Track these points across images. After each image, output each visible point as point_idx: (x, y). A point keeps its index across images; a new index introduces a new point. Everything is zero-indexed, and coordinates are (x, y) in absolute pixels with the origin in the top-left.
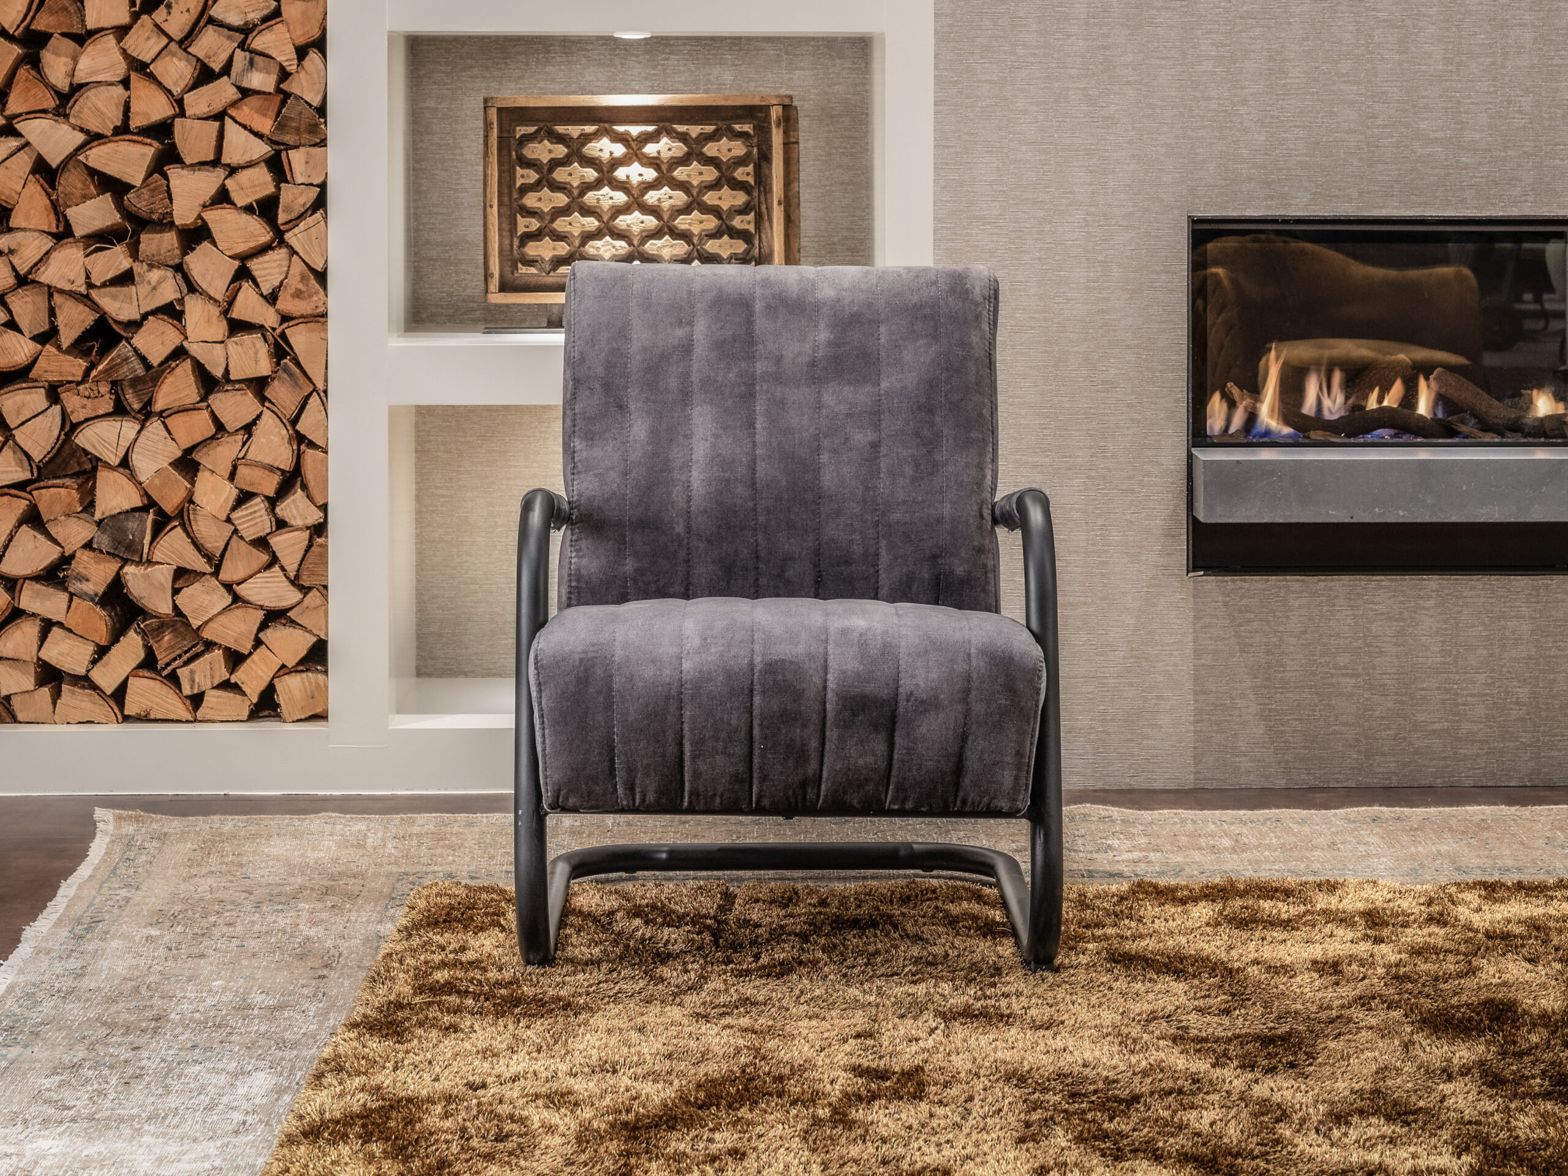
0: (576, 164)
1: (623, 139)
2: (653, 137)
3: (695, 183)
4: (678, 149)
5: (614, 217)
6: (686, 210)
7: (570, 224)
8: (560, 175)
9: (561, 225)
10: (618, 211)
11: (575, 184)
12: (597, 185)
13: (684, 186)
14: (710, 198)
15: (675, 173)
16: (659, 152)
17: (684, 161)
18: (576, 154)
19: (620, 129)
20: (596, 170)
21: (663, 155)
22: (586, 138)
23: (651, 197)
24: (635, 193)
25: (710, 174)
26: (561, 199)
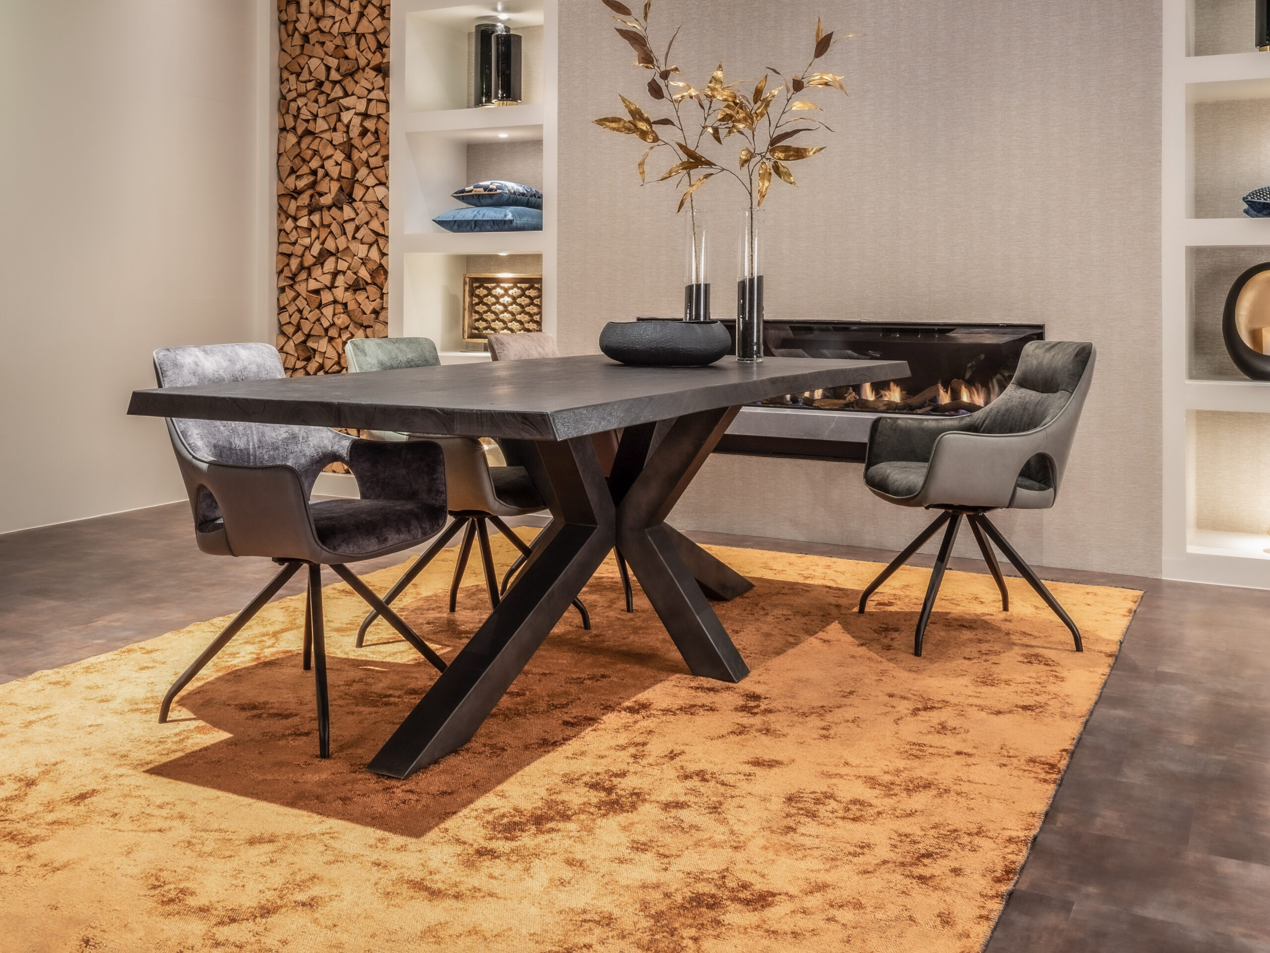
2: (512, 288)
8: (485, 300)
12: (494, 304)
22: (494, 288)
26: (485, 308)
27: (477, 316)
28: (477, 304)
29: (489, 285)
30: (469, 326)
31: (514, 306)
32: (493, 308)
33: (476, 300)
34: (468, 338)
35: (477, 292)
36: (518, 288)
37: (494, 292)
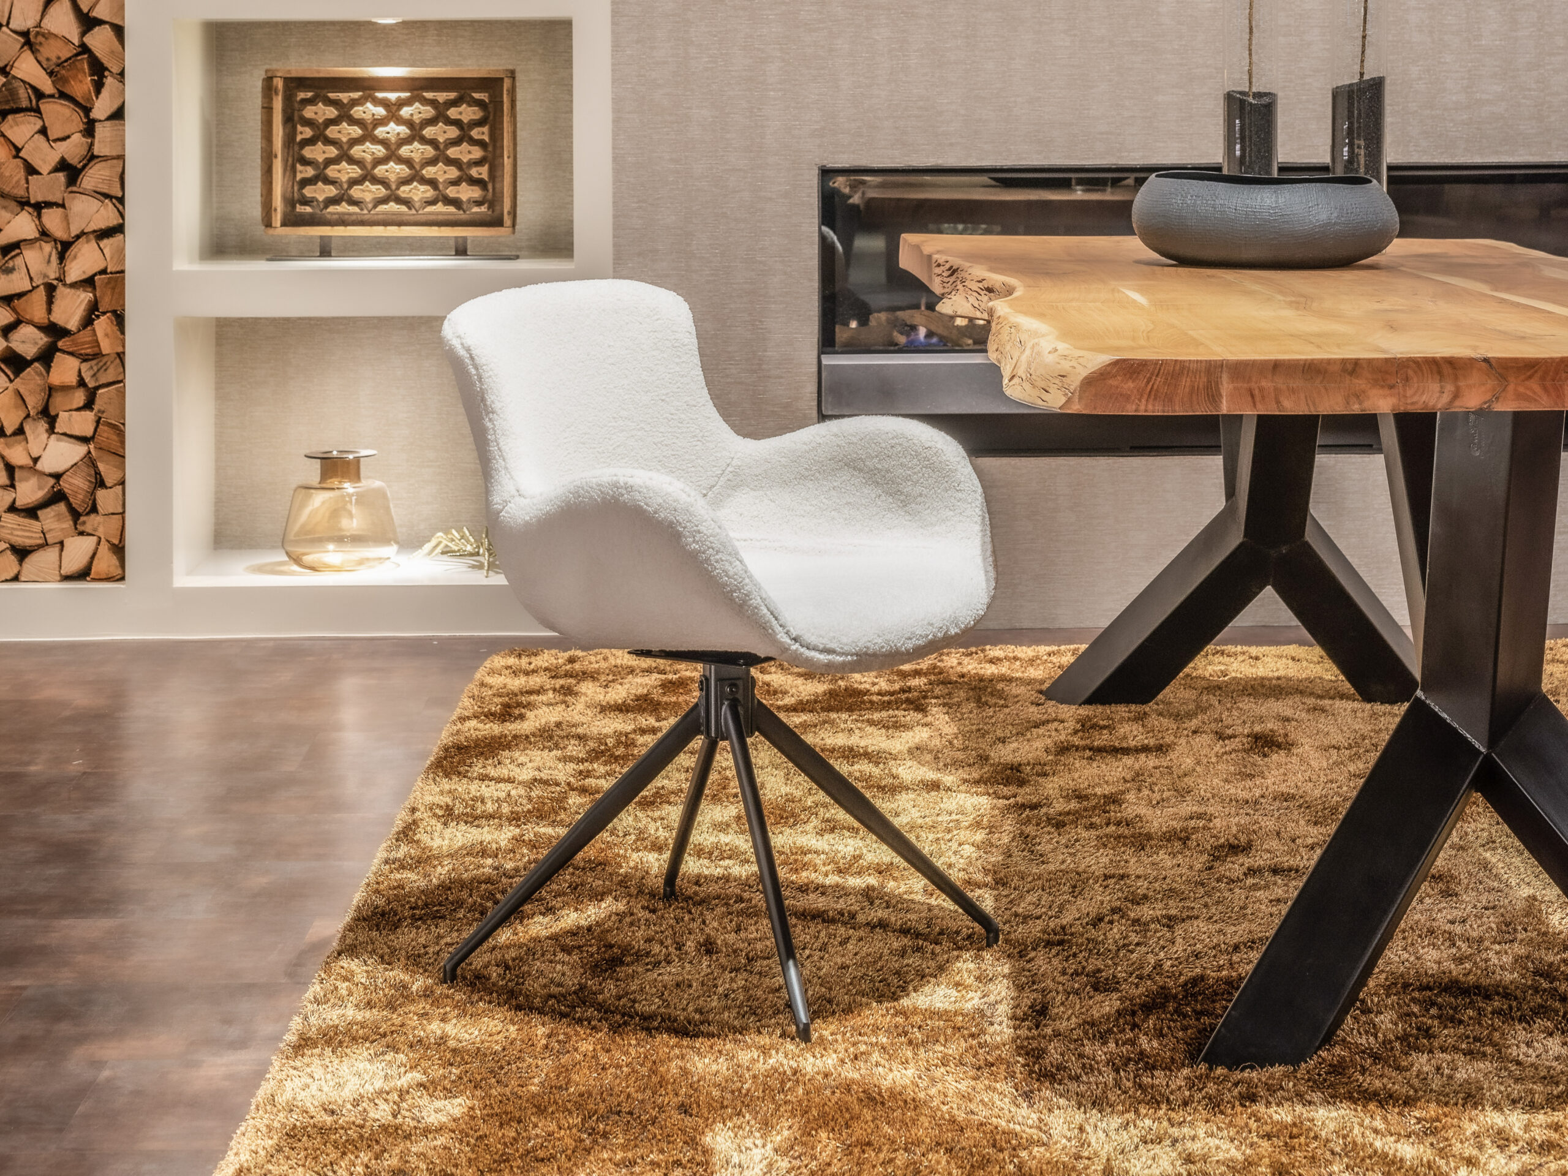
0: (345, 124)
1: (385, 103)
3: (441, 140)
4: (428, 112)
5: (374, 166)
6: (433, 162)
7: (339, 171)
8: (332, 132)
9: (331, 172)
10: (378, 162)
11: (344, 140)
13: (433, 143)
14: (453, 152)
15: (424, 132)
16: (412, 115)
17: (432, 122)
18: (345, 115)
19: (380, 95)
20: (361, 128)
21: (415, 117)
23: (404, 151)
24: (393, 147)
25: (453, 132)
26: (333, 152)
29: (344, 97)
31: (416, 144)
32: (356, 151)
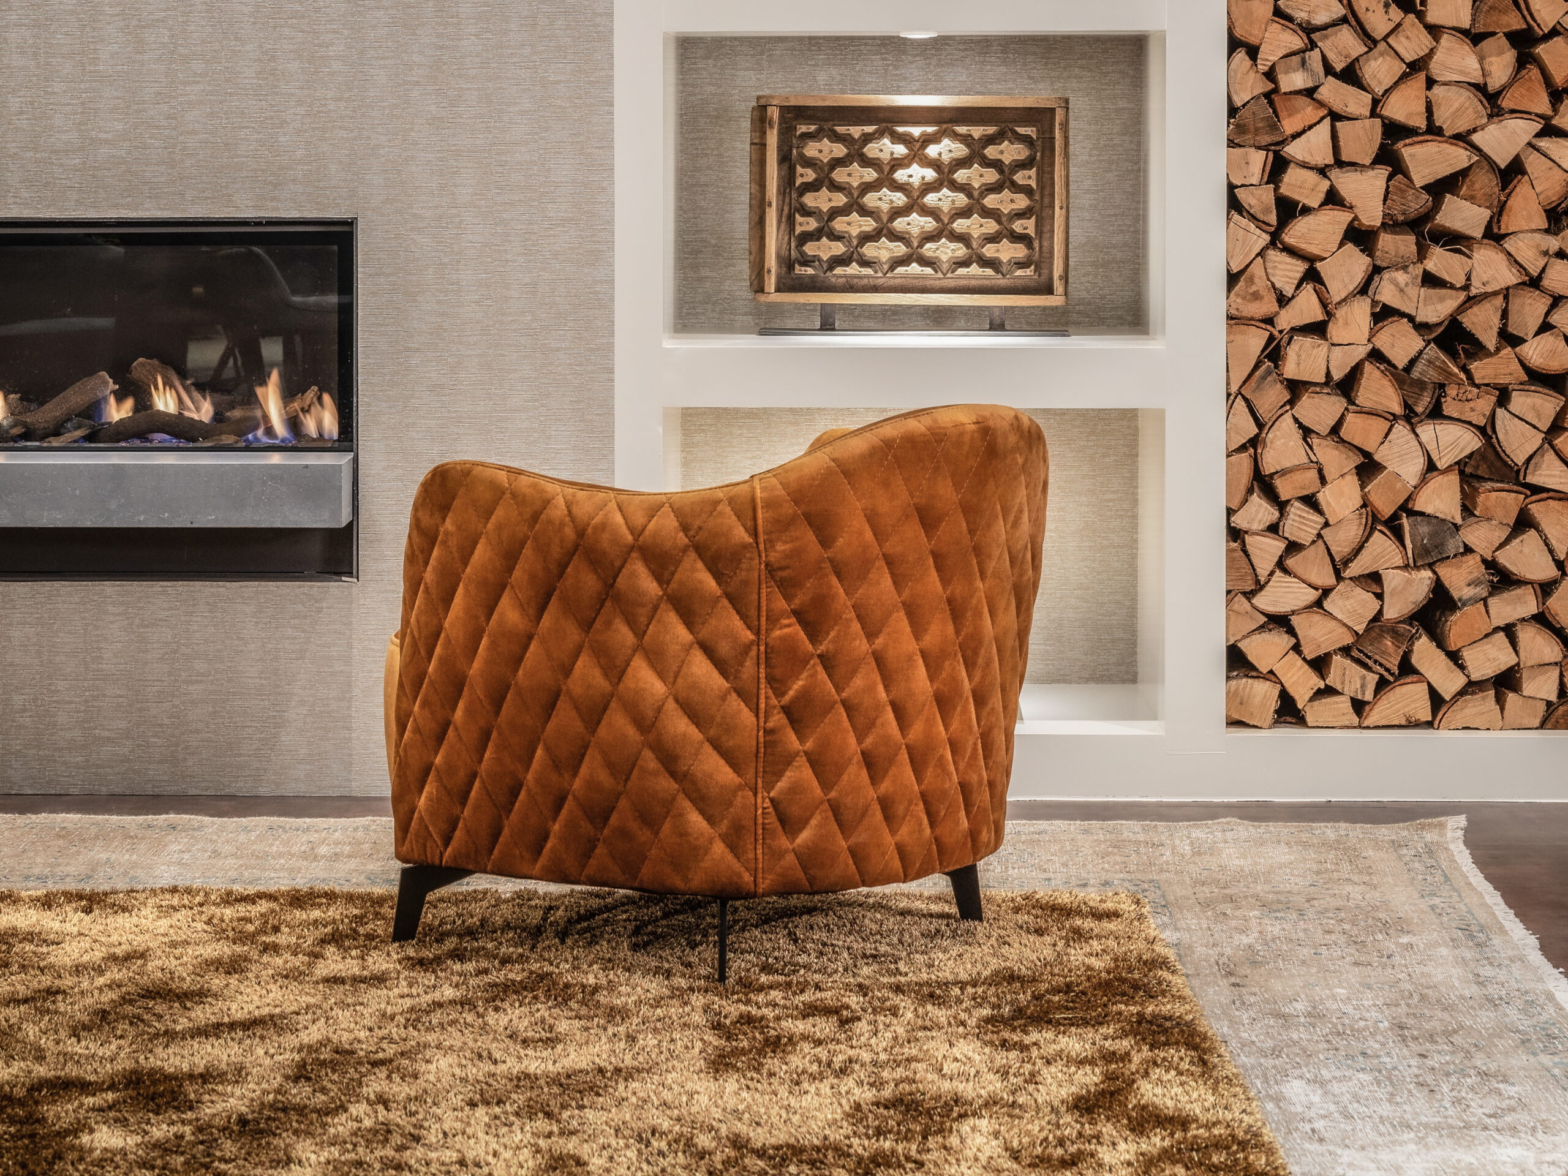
27: (812, 224)
28: (813, 187)
30: (778, 256)
33: (808, 175)
34: (778, 290)
35: (811, 150)
36: (956, 136)
37: (871, 150)
